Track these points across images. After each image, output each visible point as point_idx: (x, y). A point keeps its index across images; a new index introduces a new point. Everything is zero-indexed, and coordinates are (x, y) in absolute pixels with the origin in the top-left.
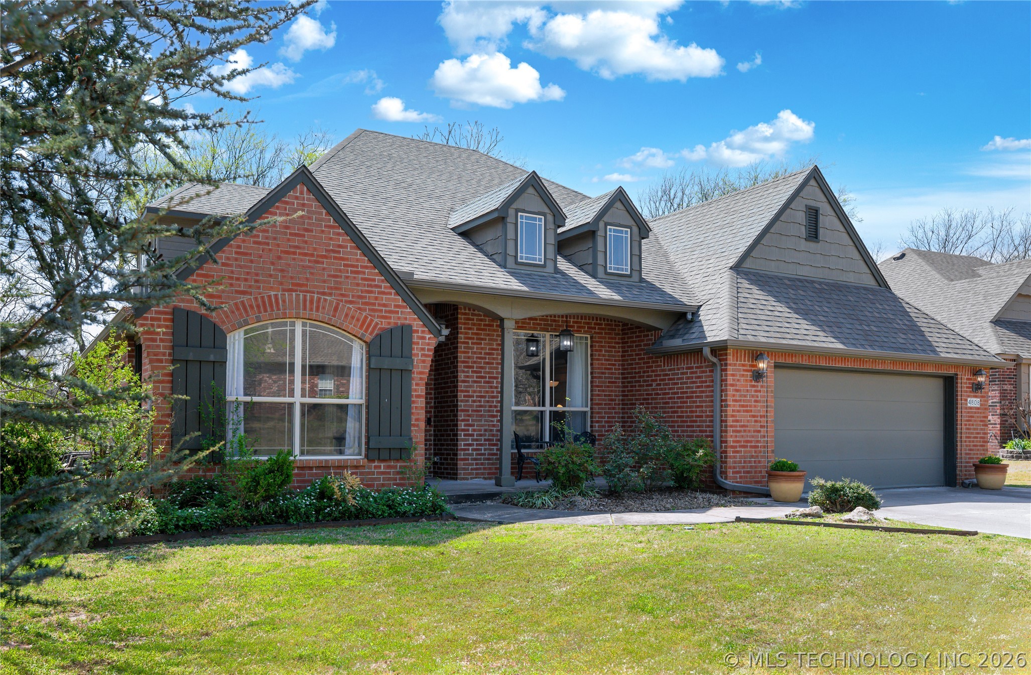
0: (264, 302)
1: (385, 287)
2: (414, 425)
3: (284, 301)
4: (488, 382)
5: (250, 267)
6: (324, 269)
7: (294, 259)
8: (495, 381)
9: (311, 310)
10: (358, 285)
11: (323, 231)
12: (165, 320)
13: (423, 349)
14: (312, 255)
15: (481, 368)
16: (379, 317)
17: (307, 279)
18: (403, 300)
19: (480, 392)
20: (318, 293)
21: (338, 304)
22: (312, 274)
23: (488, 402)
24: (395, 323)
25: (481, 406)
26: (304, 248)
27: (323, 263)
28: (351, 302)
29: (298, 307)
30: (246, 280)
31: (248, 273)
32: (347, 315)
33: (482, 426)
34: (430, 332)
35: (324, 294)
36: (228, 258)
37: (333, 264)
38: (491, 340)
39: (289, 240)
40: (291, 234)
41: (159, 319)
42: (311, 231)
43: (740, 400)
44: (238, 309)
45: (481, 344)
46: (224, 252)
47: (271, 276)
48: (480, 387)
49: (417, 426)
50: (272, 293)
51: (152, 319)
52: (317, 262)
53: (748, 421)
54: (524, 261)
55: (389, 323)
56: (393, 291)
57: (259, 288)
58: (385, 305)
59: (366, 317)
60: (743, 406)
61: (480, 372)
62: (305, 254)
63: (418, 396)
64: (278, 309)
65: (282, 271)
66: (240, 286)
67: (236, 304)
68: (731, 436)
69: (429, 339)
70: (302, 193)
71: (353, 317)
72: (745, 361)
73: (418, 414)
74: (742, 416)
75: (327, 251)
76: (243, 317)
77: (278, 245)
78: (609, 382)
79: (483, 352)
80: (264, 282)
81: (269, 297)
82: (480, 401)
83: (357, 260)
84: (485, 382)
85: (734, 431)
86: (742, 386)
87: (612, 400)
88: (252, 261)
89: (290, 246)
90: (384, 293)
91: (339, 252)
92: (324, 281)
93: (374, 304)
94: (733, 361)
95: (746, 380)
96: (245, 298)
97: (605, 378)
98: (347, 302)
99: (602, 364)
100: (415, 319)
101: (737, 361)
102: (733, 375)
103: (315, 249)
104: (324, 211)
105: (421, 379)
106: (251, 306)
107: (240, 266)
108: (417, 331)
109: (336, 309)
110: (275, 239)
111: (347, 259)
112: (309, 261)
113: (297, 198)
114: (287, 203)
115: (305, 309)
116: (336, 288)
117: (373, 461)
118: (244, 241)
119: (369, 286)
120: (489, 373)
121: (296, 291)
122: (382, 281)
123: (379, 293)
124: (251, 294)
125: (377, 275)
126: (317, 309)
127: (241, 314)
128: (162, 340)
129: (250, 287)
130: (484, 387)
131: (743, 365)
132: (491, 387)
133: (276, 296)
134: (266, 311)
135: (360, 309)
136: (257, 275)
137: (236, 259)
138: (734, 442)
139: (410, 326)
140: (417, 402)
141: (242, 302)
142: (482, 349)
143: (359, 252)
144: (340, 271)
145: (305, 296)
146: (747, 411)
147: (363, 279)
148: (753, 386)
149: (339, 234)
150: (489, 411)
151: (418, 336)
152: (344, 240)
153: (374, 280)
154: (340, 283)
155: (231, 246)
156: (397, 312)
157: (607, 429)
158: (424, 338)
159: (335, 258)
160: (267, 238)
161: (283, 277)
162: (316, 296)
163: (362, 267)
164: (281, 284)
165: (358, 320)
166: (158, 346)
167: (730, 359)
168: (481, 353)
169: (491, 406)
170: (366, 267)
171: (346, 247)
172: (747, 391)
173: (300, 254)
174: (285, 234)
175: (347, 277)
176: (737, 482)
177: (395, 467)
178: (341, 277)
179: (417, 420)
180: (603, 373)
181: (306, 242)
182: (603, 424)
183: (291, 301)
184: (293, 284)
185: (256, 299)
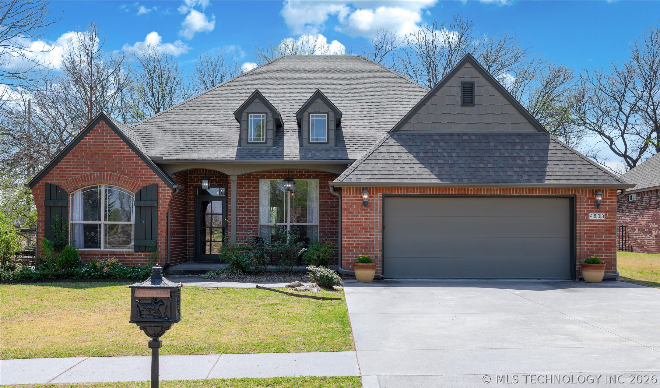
0: (85, 177)
1: (144, 166)
2: (160, 234)
3: (94, 177)
4: (247, 210)
5: (79, 162)
6: (113, 160)
7: (99, 156)
8: (251, 209)
9: (107, 179)
10: (130, 166)
11: (112, 142)
12: (42, 189)
13: (165, 196)
14: (107, 154)
15: (243, 202)
16: (141, 181)
17: (105, 165)
18: (154, 172)
19: (242, 215)
20: (110, 171)
21: (120, 176)
22: (107, 162)
23: (247, 221)
24: (149, 183)
25: (242, 223)
26: (103, 151)
27: (113, 157)
28: (126, 175)
29: (101, 179)
30: (77, 168)
31: (78, 165)
32: (124, 181)
33: (243, 234)
34: (168, 187)
35: (113, 171)
36: (69, 159)
37: (118, 157)
38: (249, 186)
39: (96, 148)
40: (97, 145)
41: (40, 189)
42: (107, 142)
43: (353, 219)
44: (73, 182)
45: (243, 188)
46: (67, 156)
47: (88, 165)
48: (242, 212)
49: (161, 235)
50: (89, 173)
51: (37, 189)
52: (110, 157)
53: (359, 232)
54: (253, 141)
55: (146, 184)
56: (148, 167)
57: (82, 171)
58: (144, 175)
59: (134, 181)
60: (355, 222)
61: (242, 204)
62: (104, 154)
63: (162, 220)
64: (91, 180)
65: (93, 162)
66: (74, 171)
67: (72, 179)
68: (345, 241)
69: (168, 190)
70: (102, 125)
71: (127, 182)
72: (356, 194)
73: (162, 229)
74: (354, 229)
75: (114, 151)
76: (75, 185)
77: (91, 151)
78: (331, 207)
79: (244, 192)
80: (85, 168)
81: (87, 175)
82: (242, 221)
83: (130, 154)
84: (245, 210)
85: (347, 238)
86: (355, 210)
87: (333, 218)
88: (79, 159)
89: (97, 151)
90: (143, 169)
91: (120, 151)
92: (113, 166)
93: (138, 175)
94: (347, 194)
95: (358, 206)
96: (76, 176)
97: (328, 205)
98: (124, 174)
99: (326, 196)
100: (160, 181)
101: (350, 194)
102: (346, 203)
103: (109, 151)
104: (113, 132)
105: (164, 211)
106: (79, 180)
107: (74, 162)
108: (161, 187)
109: (119, 178)
110: (90, 148)
111: (125, 154)
112: (106, 157)
113: (100, 127)
114: (95, 130)
115: (104, 179)
116: (119, 168)
117: (138, 252)
118: (76, 150)
119: (136, 166)
120: (248, 204)
121: (100, 171)
122: (143, 163)
123: (141, 169)
124: (79, 174)
125: (140, 160)
126: (110, 179)
127: (74, 184)
128: (41, 198)
129: (79, 171)
130: (245, 212)
131: (355, 197)
132: (249, 212)
133: (90, 174)
134: (86, 182)
135: (131, 177)
136: (82, 165)
137: (72, 159)
138: (347, 244)
139: (157, 184)
140: (161, 223)
141: (75, 178)
142: (243, 191)
143: (131, 150)
144: (121, 160)
145: (104, 174)
146: (359, 225)
147: (132, 163)
148: (364, 210)
149: (120, 142)
150: (248, 226)
151: (162, 189)
152: (123, 144)
153: (138, 163)
154: (121, 166)
155: (70, 153)
156: (151, 178)
157: (329, 236)
158: (165, 190)
159: (119, 154)
160: (86, 148)
161: (94, 165)
162: (109, 173)
163: (132, 157)
164: (93, 168)
165: (130, 183)
166: (40, 200)
167: (344, 194)
168: (242, 193)
169: (248, 223)
170: (134, 157)
171: (124, 148)
172: (359, 213)
173: (102, 154)
174: (95, 145)
175: (124, 163)
176: (350, 270)
177: (150, 255)
178: (122, 163)
179: (161, 231)
180: (326, 202)
181: (104, 148)
182: (327, 233)
183: (97, 176)
184: (98, 168)
185: (81, 176)
